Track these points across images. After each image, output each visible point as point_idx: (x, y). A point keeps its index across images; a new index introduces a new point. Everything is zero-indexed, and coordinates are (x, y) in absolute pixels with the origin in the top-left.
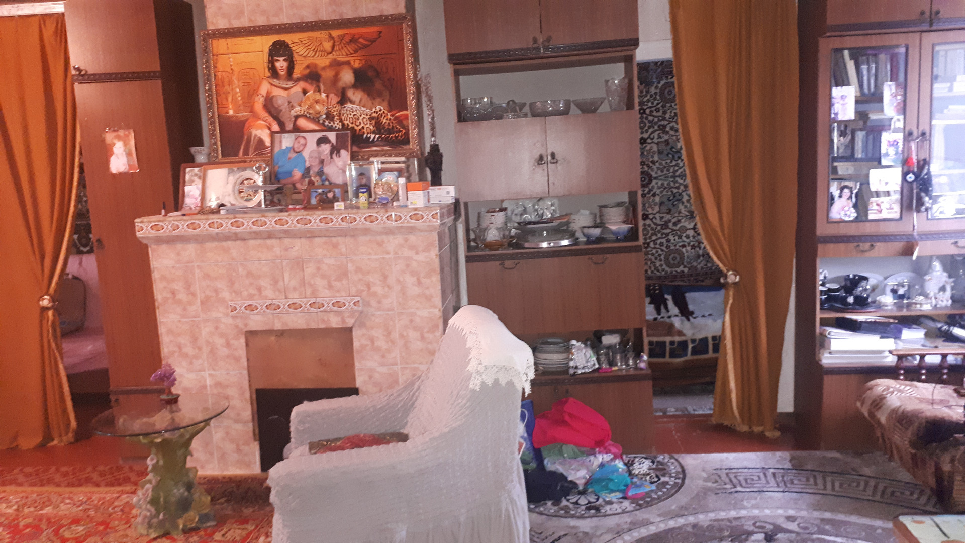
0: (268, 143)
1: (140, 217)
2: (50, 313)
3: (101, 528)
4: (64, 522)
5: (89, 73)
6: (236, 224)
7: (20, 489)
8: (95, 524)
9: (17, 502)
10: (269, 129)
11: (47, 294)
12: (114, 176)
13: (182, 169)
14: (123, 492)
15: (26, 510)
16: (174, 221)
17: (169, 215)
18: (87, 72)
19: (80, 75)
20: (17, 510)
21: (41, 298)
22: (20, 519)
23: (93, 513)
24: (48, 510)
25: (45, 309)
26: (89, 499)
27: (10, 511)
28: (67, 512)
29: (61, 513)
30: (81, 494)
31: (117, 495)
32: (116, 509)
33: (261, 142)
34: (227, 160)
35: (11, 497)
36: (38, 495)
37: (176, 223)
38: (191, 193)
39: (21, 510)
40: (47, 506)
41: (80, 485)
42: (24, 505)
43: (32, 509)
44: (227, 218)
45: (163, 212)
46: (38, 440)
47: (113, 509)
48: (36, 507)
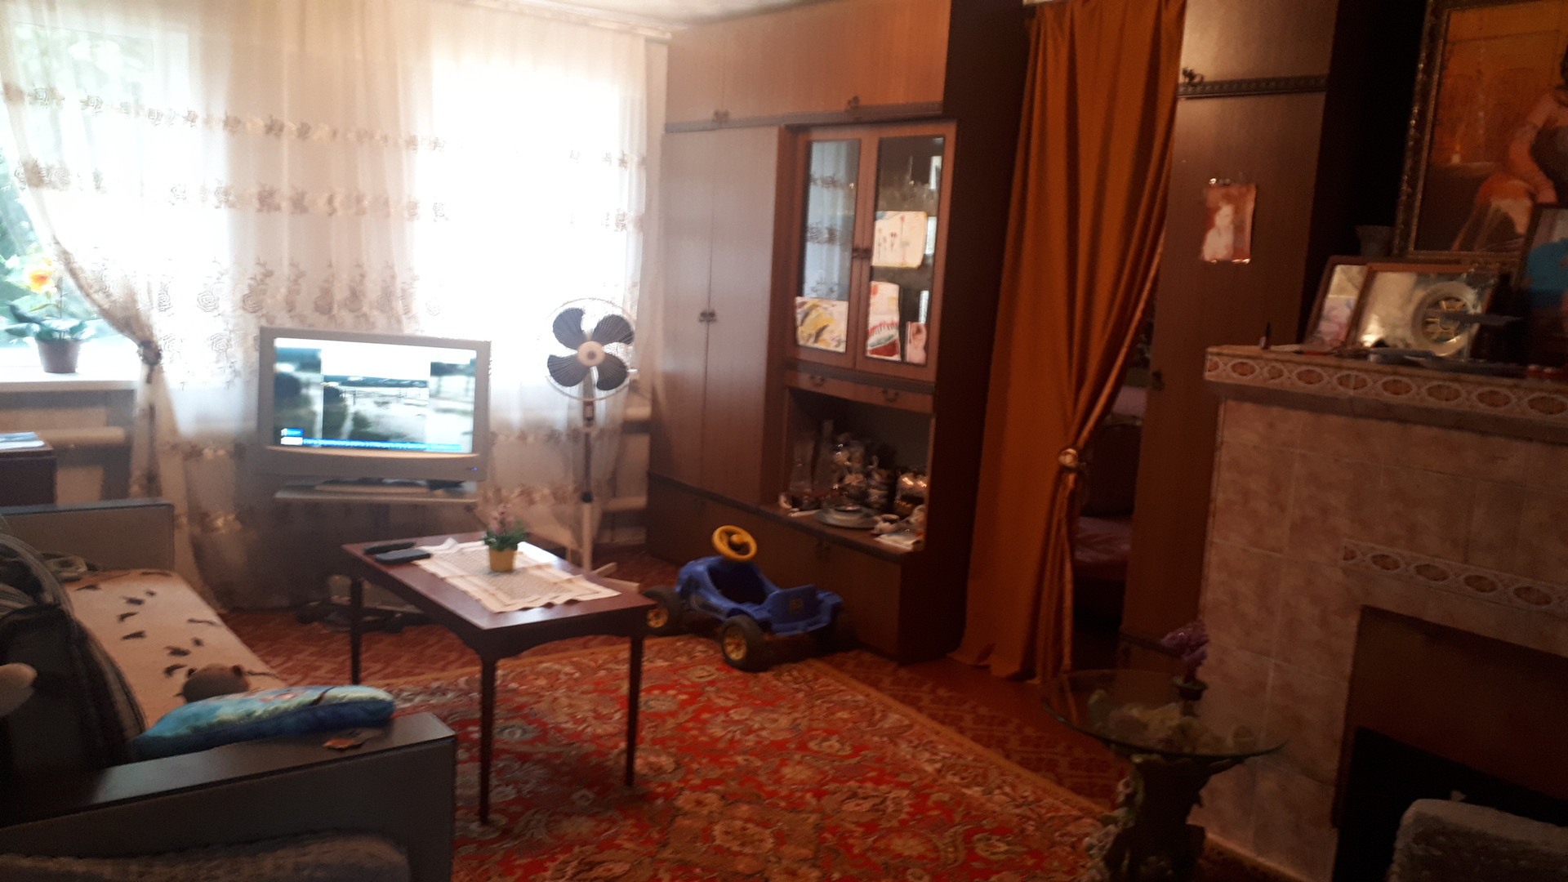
0: (1521, 226)
1: (1218, 344)
2: (1071, 477)
3: (1030, 862)
4: (987, 824)
5: (1207, 79)
6: (1394, 387)
7: (957, 737)
8: (1025, 849)
9: (944, 758)
10: (1532, 196)
11: (1073, 446)
12: (1207, 265)
13: (1328, 266)
14: (1087, 812)
15: (950, 778)
16: (1277, 360)
17: (1273, 348)
18: (1202, 78)
19: (1190, 84)
20: (939, 771)
21: (1063, 451)
22: (936, 788)
23: (1032, 828)
24: (975, 792)
25: (1064, 470)
26: (1038, 800)
27: (929, 768)
28: (997, 809)
29: (989, 806)
30: (1030, 784)
31: (1079, 814)
32: (1066, 838)
33: (1507, 223)
34: (1423, 254)
35: (941, 747)
36: (974, 760)
37: (1279, 365)
38: (1334, 313)
39: (943, 773)
40: (978, 785)
41: (1036, 770)
42: (952, 766)
43: (957, 780)
44: (1379, 372)
45: (1263, 340)
46: (1015, 668)
47: (1062, 836)
48: (963, 779)
